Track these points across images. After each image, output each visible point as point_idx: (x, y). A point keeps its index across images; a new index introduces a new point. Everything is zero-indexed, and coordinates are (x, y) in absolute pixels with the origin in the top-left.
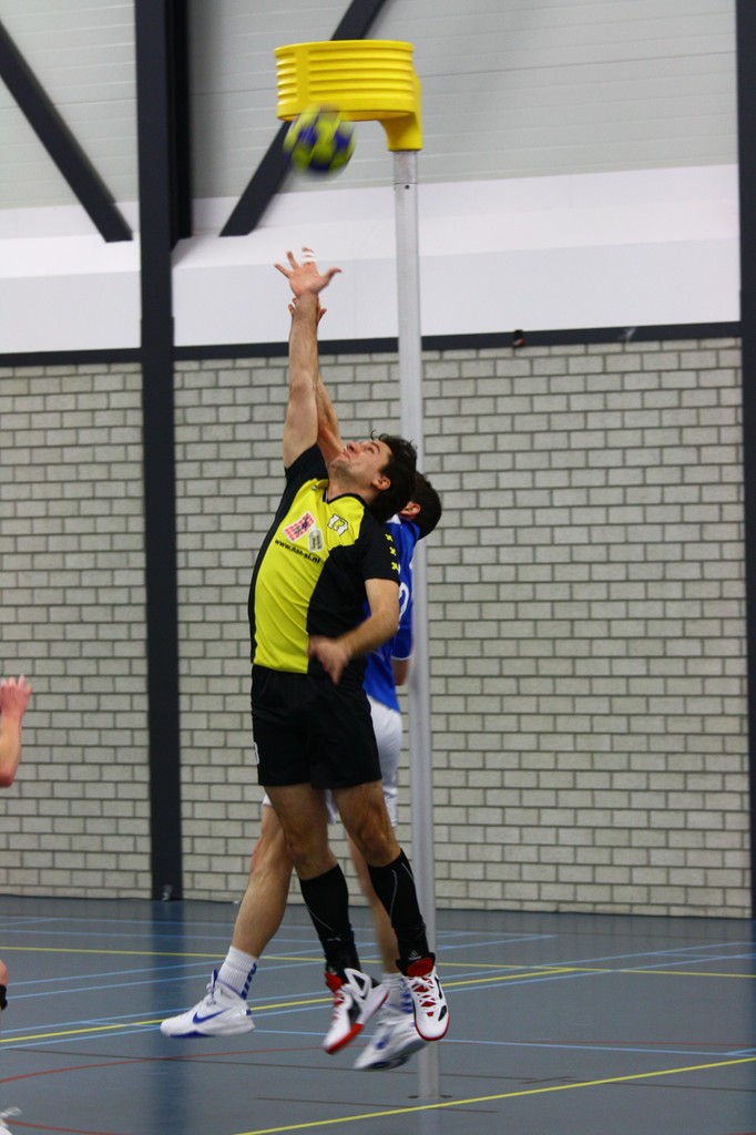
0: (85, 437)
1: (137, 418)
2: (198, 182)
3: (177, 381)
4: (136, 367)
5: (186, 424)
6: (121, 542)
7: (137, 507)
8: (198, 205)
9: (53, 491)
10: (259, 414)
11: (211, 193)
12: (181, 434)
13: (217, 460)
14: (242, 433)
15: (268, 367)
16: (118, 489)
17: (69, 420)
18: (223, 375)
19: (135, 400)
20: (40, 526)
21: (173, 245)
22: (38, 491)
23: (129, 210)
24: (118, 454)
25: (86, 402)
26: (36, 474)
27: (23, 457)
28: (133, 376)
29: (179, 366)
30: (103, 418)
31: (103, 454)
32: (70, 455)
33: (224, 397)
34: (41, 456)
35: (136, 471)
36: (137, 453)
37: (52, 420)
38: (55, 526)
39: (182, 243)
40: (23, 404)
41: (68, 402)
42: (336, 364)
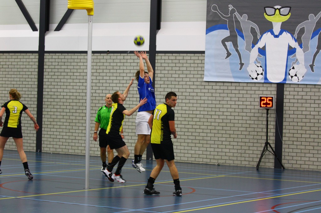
0: (27, 67)
1: (37, 64)
2: (50, 21)
3: (45, 57)
4: (37, 54)
5: (46, 65)
6: (33, 86)
7: (36, 80)
8: (50, 25)
9: (21, 76)
10: (60, 64)
11: (52, 23)
12: (45, 67)
13: (52, 72)
14: (56, 67)
15: (62, 55)
16: (33, 76)
17: (25, 63)
18: (53, 56)
19: (37, 60)
20: (18, 83)
21: (45, 32)
22: (18, 76)
23: (38, 26)
24: (33, 70)
25: (28, 60)
26: (18, 73)
27: (16, 70)
28: (37, 56)
29: (45, 54)
30: (31, 63)
31: (30, 70)
32: (24, 70)
33: (53, 60)
34: (19, 70)
35: (37, 73)
36: (37, 70)
37: (21, 63)
38: (21, 83)
39: (47, 32)
40: (16, 60)
41: (25, 60)
42: (74, 55)
